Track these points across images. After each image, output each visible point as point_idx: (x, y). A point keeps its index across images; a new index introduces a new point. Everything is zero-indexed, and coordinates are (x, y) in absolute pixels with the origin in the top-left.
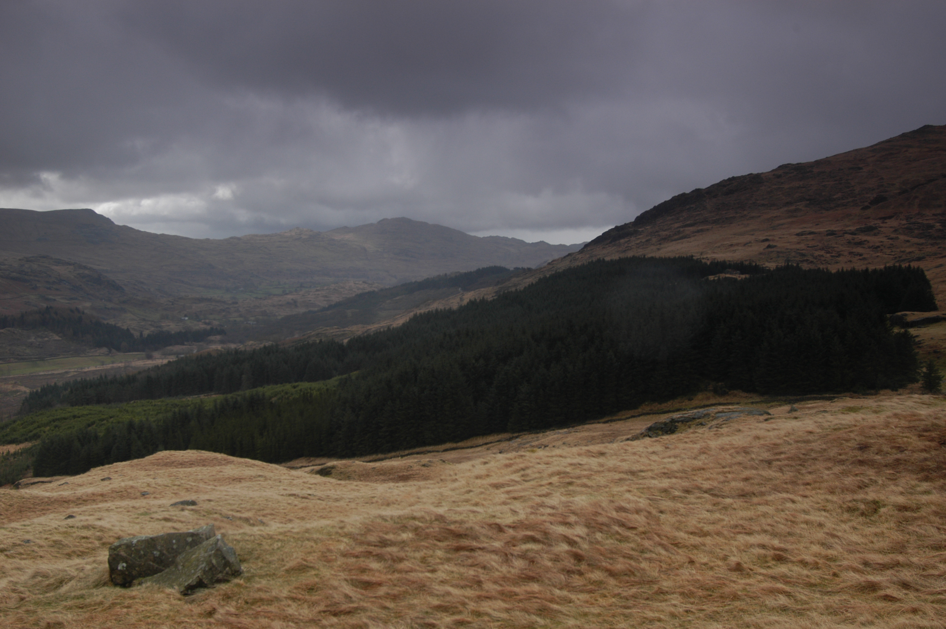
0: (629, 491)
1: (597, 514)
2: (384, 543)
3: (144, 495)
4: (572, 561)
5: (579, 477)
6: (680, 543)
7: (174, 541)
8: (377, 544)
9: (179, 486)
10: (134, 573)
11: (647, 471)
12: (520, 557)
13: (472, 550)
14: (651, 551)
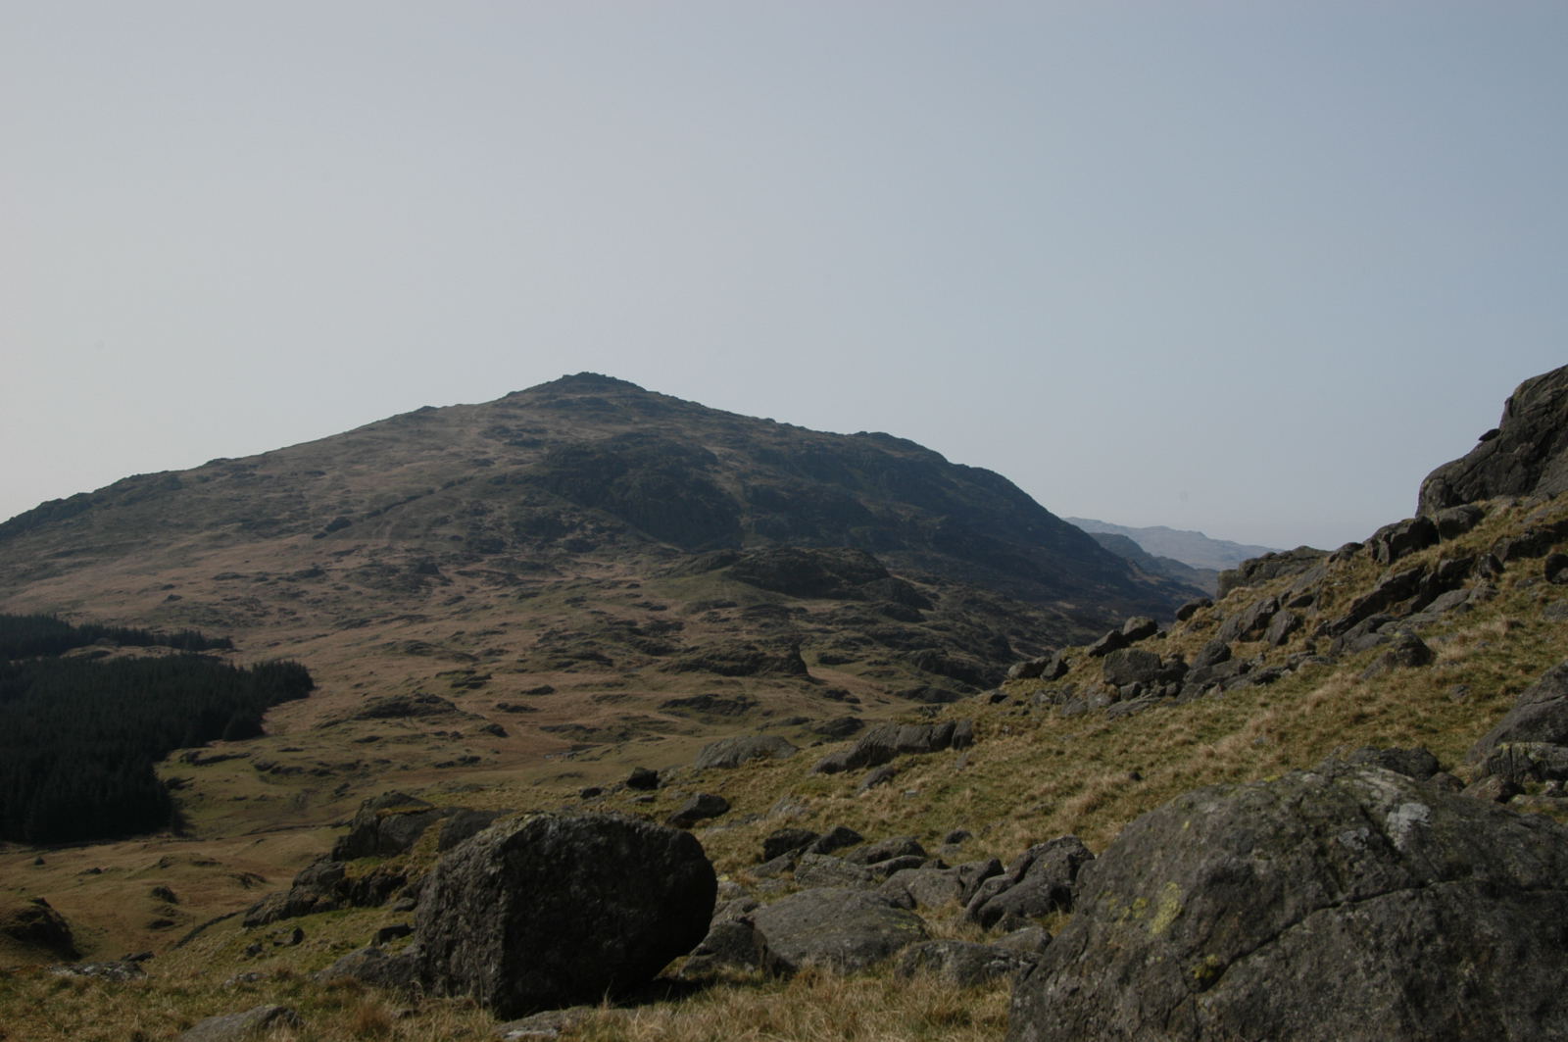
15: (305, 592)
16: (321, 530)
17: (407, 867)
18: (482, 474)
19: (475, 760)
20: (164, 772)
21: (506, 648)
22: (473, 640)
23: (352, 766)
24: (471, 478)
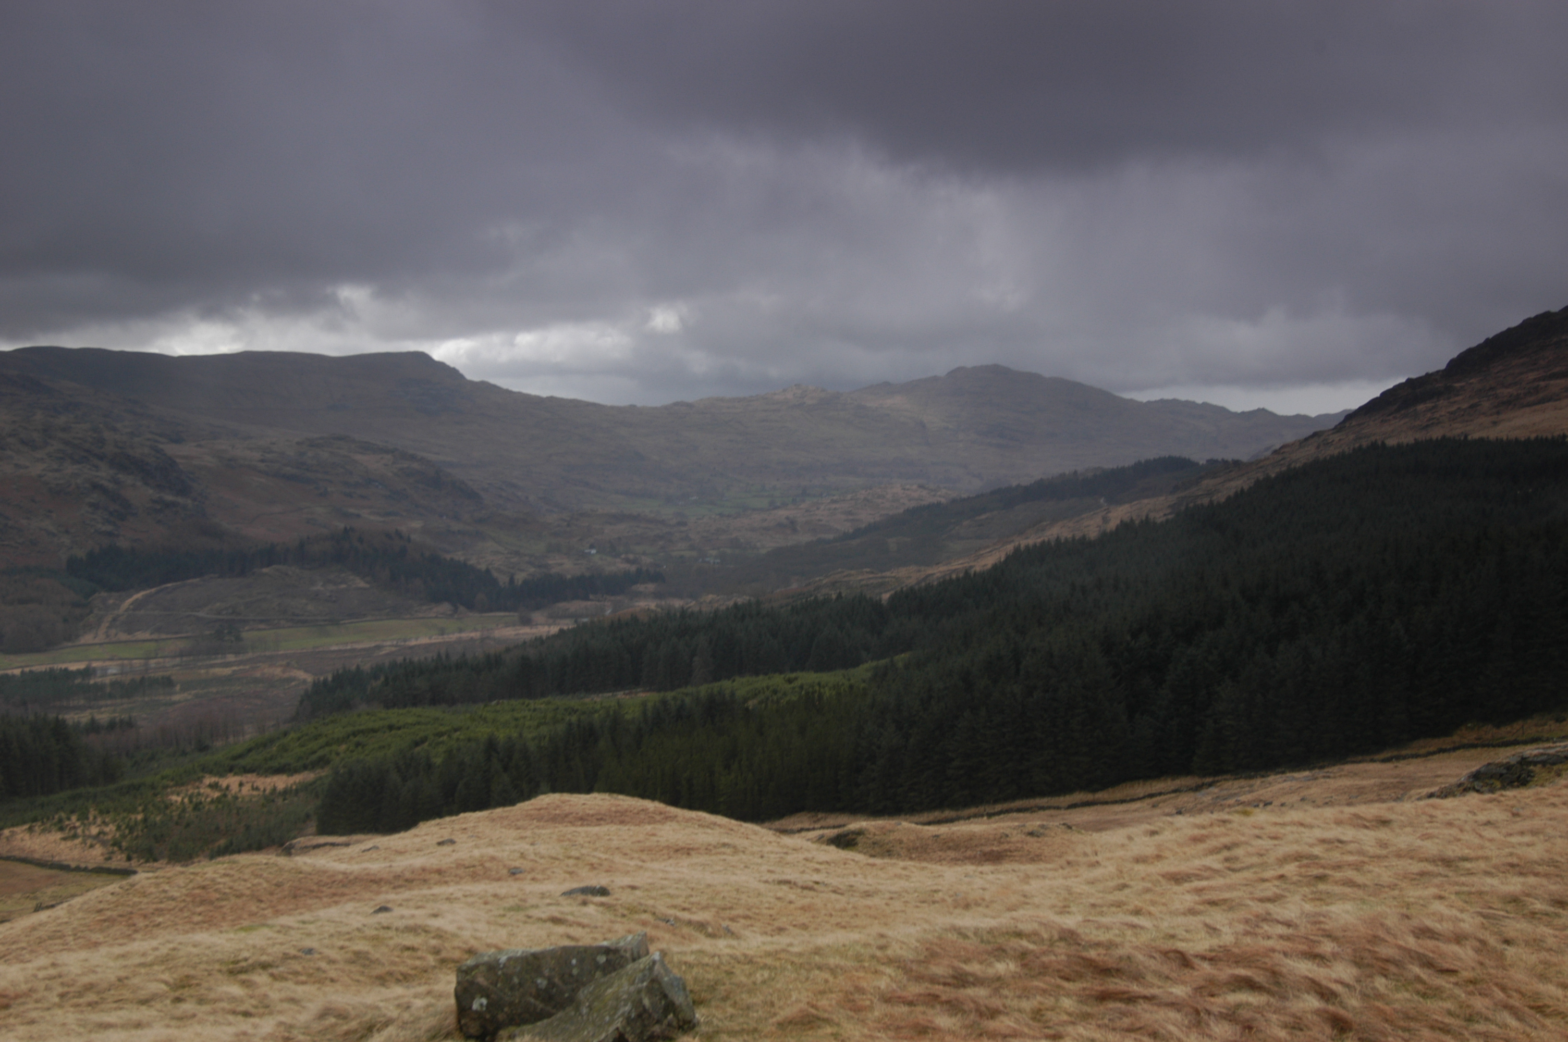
0: (1441, 898)
1: (1375, 939)
2: (961, 980)
3: (514, 873)
4: (1328, 1030)
5: (1338, 867)
6: (1549, 1007)
7: (574, 962)
8: (949, 980)
9: (577, 858)
10: (501, 1017)
11: (1477, 859)
12: (1225, 1018)
13: (1131, 999)
14: (1487, 1019)
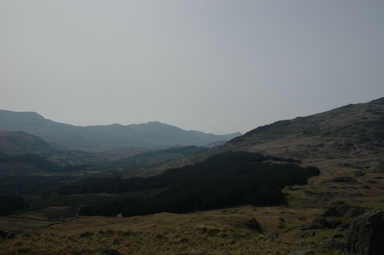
15: (319, 150)
16: (323, 134)
17: (342, 220)
18: (365, 121)
19: (361, 194)
20: (283, 191)
21: (370, 166)
22: (362, 164)
23: (329, 193)
24: (362, 122)
